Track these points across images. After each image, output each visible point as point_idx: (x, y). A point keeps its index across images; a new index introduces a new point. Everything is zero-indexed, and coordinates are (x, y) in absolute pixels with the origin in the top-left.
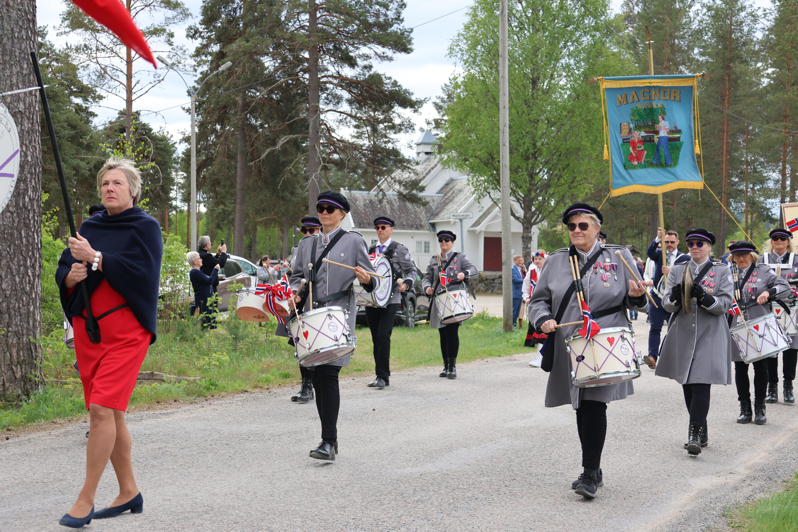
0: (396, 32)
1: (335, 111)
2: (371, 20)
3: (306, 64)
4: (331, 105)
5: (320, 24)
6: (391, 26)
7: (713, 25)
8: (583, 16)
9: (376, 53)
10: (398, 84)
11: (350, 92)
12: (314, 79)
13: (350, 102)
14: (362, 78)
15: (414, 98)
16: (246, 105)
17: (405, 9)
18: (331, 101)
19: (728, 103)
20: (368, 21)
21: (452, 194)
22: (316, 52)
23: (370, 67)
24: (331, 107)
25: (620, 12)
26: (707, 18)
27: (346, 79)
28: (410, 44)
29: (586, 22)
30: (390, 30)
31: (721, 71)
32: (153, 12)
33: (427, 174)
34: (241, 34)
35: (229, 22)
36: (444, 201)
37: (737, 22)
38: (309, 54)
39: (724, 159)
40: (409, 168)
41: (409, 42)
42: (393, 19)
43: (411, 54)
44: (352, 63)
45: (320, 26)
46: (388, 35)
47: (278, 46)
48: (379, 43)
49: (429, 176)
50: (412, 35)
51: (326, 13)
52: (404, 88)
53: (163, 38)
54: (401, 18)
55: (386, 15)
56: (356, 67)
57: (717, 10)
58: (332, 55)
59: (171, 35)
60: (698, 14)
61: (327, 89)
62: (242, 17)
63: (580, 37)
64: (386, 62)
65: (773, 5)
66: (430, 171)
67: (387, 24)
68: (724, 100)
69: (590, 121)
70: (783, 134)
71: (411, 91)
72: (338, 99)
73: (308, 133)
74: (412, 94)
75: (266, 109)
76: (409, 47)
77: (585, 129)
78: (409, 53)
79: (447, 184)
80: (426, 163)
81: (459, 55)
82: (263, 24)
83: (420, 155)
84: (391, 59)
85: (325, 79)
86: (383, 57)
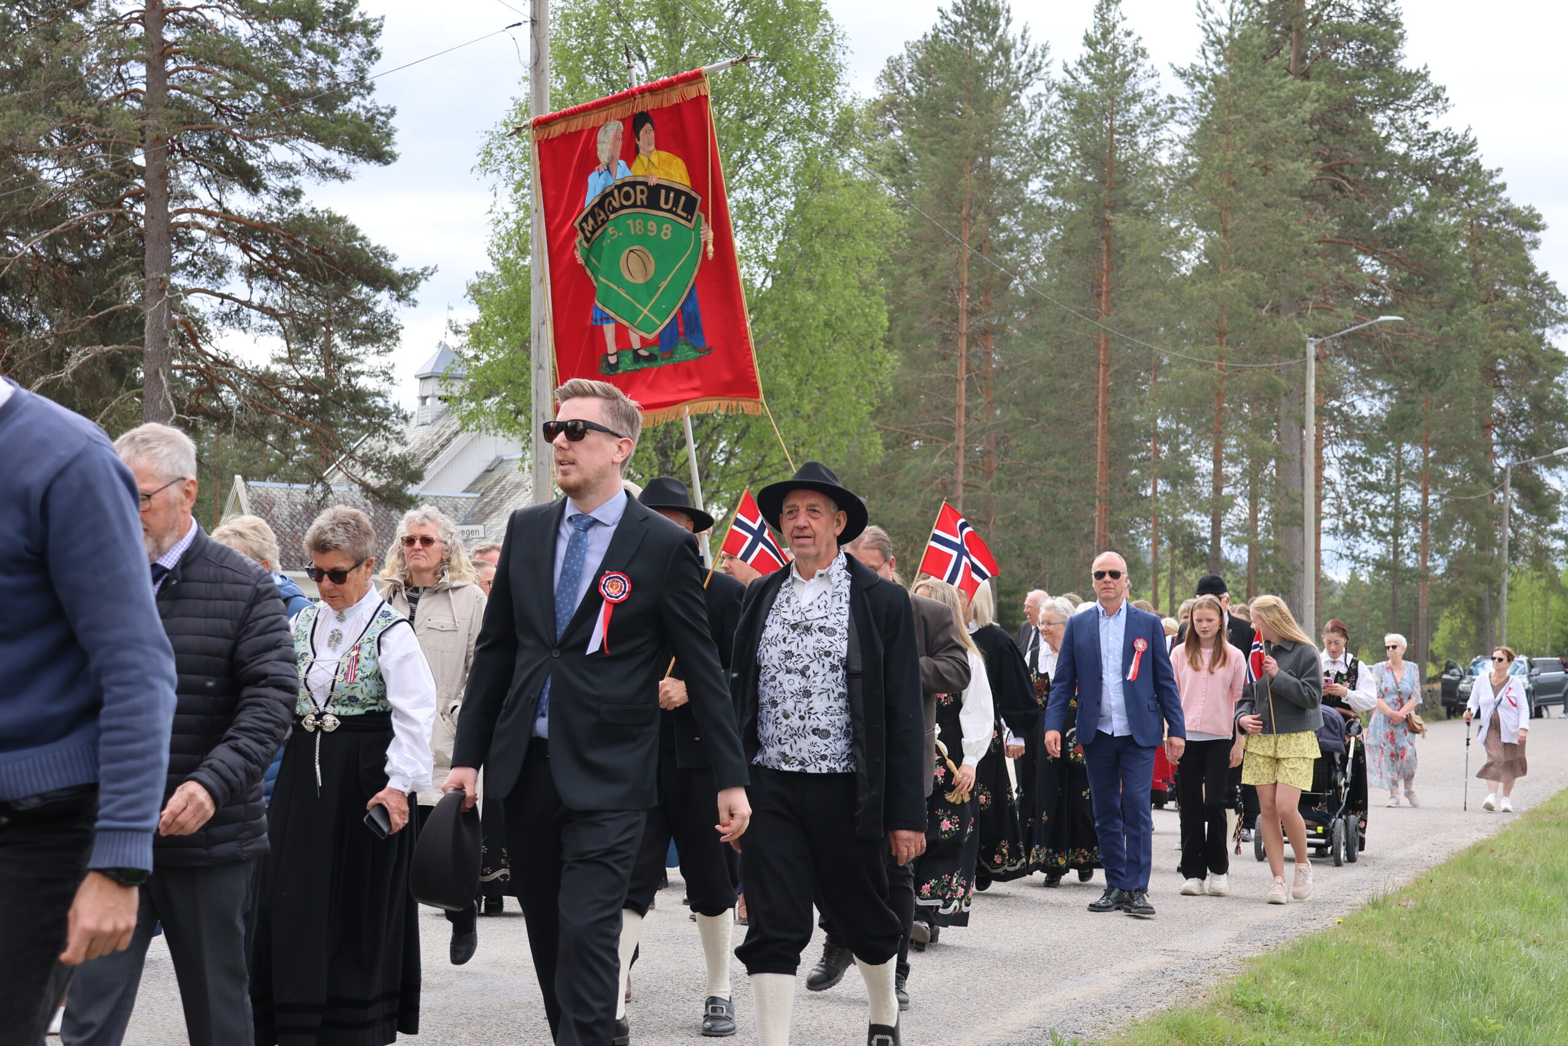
0: (356, 115)
1: (212, 293)
2: (294, 84)
3: (140, 182)
4: (204, 279)
5: (174, 88)
6: (346, 100)
7: (1073, 130)
8: (783, 96)
9: (309, 162)
10: (360, 234)
11: (246, 249)
12: (158, 214)
13: (250, 273)
14: (275, 217)
15: (397, 267)
17: (378, 63)
18: (201, 270)
19: (1107, 302)
20: (287, 86)
21: (500, 493)
22: (164, 154)
23: (295, 194)
24: (202, 282)
25: (876, 95)
26: (1060, 115)
27: (239, 219)
28: (388, 144)
29: (790, 109)
30: (341, 109)
31: (1093, 231)
33: (442, 446)
36: (481, 509)
37: (1125, 125)
38: (146, 158)
39: (1100, 425)
40: (386, 428)
41: (388, 136)
42: (347, 84)
43: (393, 165)
44: (252, 181)
45: (173, 92)
46: (342, 120)
47: (74, 135)
48: (317, 138)
49: (446, 451)
50: (393, 122)
51: (190, 64)
52: (374, 244)
54: (368, 82)
55: (332, 75)
56: (263, 192)
57: (1082, 98)
58: (202, 163)
60: (1040, 105)
61: (192, 241)
63: (776, 142)
64: (334, 183)
65: (1188, 90)
66: (449, 440)
67: (337, 94)
68: (1099, 295)
69: (797, 330)
70: (1216, 369)
71: (390, 251)
72: (220, 268)
73: (141, 343)
74: (394, 258)
75: (43, 283)
76: (387, 148)
77: (785, 350)
78: (387, 163)
79: (488, 471)
80: (441, 422)
81: (504, 169)
82: (33, 82)
83: (428, 401)
84: (344, 176)
85: (184, 218)
86: (326, 171)
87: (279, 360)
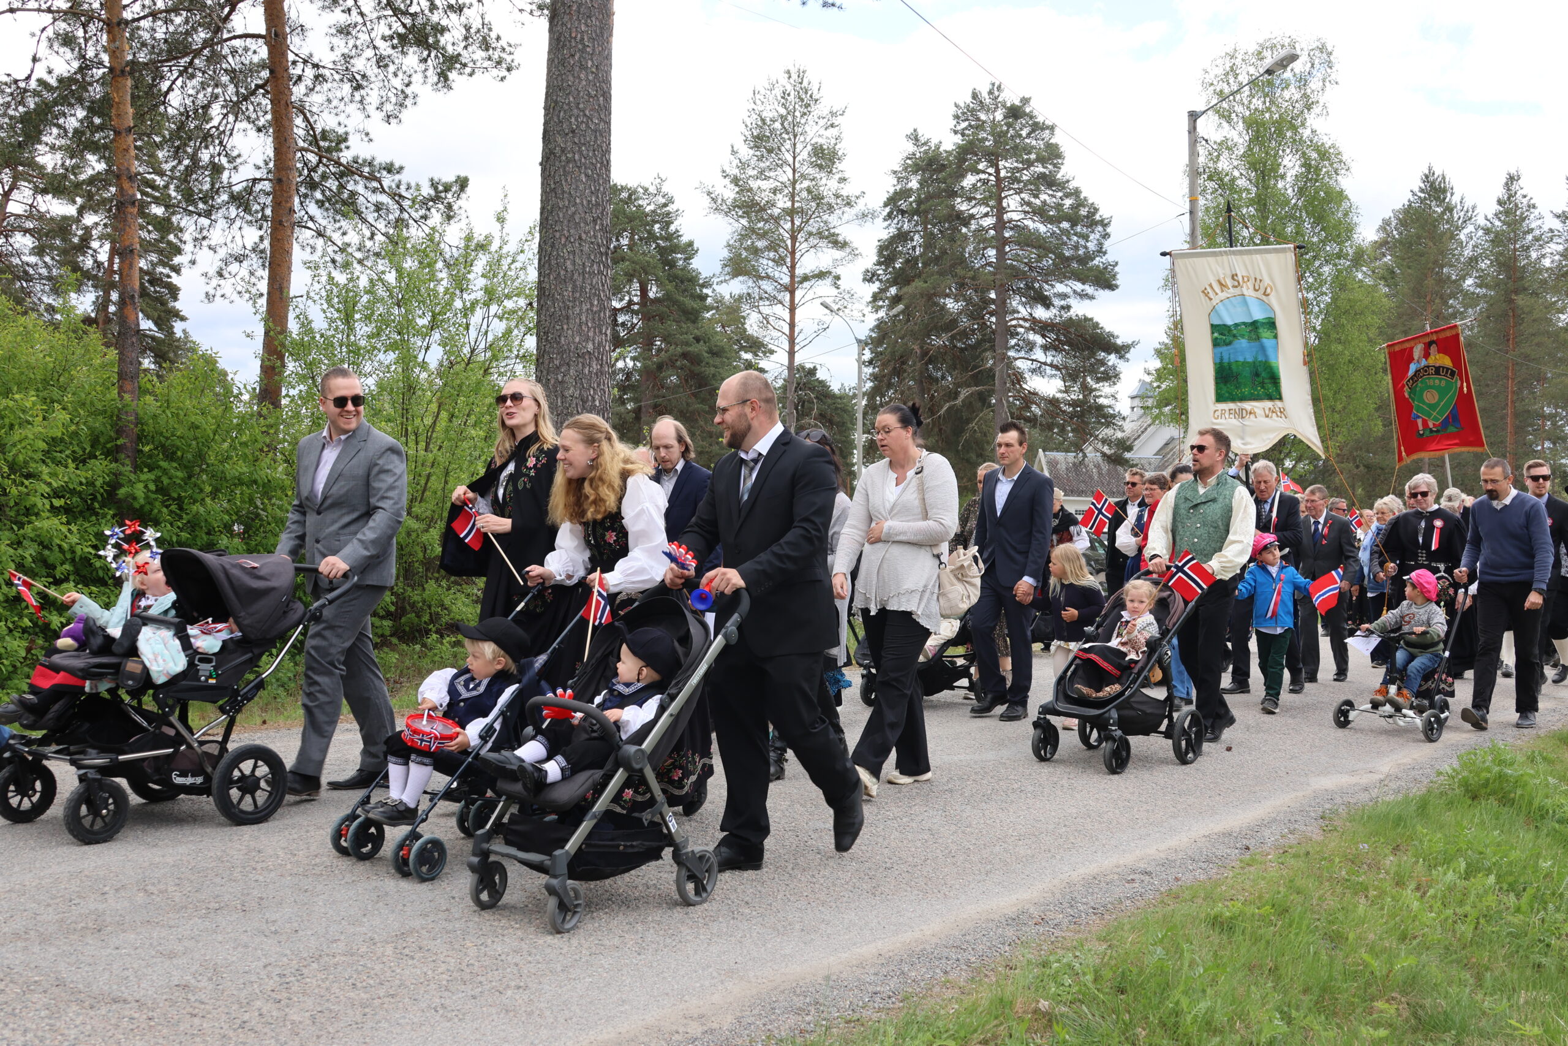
0: (1099, 266)
1: (1027, 359)
2: (1067, 253)
3: (993, 306)
4: (1023, 352)
5: (1009, 259)
6: (1093, 259)
7: (1491, 251)
8: (1324, 242)
9: (1075, 292)
11: (1044, 336)
12: (1002, 321)
13: (1045, 348)
14: (1058, 320)
15: (1119, 342)
16: (925, 353)
17: (1109, 240)
18: (1022, 348)
19: (1513, 344)
20: (1064, 254)
22: (1004, 292)
23: (1068, 308)
24: (1022, 354)
25: (1376, 238)
26: (1484, 243)
27: (1040, 321)
28: (1114, 280)
29: (1328, 248)
30: (1091, 264)
31: (1504, 305)
32: (820, 254)
33: (1143, 432)
34: (919, 275)
35: (907, 261)
37: (1523, 246)
38: (996, 294)
39: (1509, 412)
40: (1114, 424)
41: (1114, 276)
42: (1094, 251)
44: (1046, 303)
45: (1009, 262)
46: (1091, 269)
47: (962, 286)
48: (1078, 279)
49: (1145, 434)
50: (1116, 269)
51: (1017, 247)
53: (828, 281)
54: (1104, 250)
55: (1086, 247)
56: (1052, 308)
57: (1497, 234)
58: (1023, 295)
59: (838, 278)
60: (1471, 238)
61: (1017, 334)
62: (921, 255)
64: (1087, 302)
66: (1146, 429)
67: (1089, 257)
68: (1508, 340)
71: (1116, 334)
72: (1031, 346)
73: (994, 385)
74: (1118, 337)
75: (948, 358)
76: (1114, 283)
78: (1114, 290)
79: (1167, 444)
80: (1142, 420)
82: (944, 262)
83: (1135, 409)
84: (1092, 298)
85: (1014, 323)
86: (1083, 296)
87: (1061, 391)
